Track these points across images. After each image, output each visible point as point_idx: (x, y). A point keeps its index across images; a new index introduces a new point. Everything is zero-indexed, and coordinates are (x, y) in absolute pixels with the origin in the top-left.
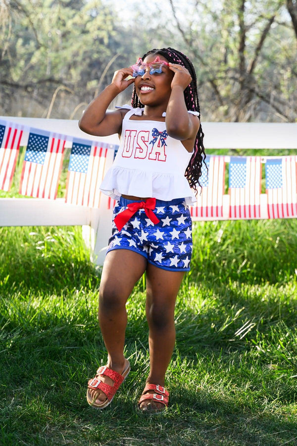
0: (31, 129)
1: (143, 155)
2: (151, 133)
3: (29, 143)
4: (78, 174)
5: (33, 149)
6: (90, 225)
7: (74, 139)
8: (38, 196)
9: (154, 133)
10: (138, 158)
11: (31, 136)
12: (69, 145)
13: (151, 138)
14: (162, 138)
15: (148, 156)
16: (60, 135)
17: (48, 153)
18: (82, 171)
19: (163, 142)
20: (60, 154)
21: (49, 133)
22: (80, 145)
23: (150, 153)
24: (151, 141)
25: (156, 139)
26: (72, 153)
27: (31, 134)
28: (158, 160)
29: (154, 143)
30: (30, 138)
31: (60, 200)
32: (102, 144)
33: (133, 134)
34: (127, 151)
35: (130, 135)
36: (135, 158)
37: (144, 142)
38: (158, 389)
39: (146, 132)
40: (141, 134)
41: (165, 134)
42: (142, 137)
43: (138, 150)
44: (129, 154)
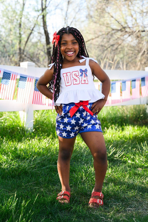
0: (4, 70)
1: (78, 82)
2: (79, 72)
3: (3, 76)
4: (21, 89)
5: (5, 78)
6: (24, 111)
7: (21, 74)
8: (6, 99)
9: (81, 71)
11: (4, 73)
12: (18, 77)
13: (80, 74)
16: (15, 73)
17: (10, 80)
18: (23, 88)
19: (86, 75)
20: (15, 81)
21: (11, 72)
22: (23, 77)
23: (81, 81)
24: (81, 75)
25: (82, 74)
26: (20, 80)
27: (4, 72)
28: (86, 84)
29: (82, 76)
30: (4, 74)
31: (15, 101)
32: (31, 77)
33: (69, 74)
34: (68, 83)
35: (67, 75)
36: (74, 84)
37: (76, 76)
38: (101, 196)
39: (76, 71)
40: (74, 73)
41: (86, 71)
42: (74, 74)
43: (74, 81)
44: (70, 84)
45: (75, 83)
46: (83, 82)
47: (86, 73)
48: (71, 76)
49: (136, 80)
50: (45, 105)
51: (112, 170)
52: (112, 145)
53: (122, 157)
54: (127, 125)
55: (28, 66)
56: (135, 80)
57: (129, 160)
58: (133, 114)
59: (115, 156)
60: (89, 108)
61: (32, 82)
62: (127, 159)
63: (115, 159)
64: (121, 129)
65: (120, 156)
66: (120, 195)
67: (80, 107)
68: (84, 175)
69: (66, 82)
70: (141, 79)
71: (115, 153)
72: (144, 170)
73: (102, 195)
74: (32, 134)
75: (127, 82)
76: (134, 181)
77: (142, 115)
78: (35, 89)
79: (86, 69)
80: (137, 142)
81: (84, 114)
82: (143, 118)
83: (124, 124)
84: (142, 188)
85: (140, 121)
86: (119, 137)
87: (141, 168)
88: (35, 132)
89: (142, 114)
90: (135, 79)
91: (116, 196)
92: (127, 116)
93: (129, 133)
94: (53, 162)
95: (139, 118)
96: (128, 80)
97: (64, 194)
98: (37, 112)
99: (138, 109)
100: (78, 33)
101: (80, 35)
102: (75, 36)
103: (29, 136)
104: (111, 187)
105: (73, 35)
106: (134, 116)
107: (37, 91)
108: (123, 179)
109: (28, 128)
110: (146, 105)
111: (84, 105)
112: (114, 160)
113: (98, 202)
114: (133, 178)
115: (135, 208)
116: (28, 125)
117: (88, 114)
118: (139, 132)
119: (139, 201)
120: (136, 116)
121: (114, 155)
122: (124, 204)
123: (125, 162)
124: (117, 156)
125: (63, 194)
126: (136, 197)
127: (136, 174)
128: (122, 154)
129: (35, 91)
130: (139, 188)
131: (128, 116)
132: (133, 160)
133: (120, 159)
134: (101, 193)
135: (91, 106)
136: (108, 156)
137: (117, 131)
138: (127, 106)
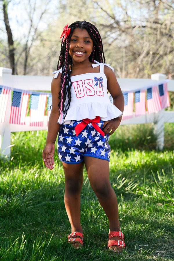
1: (93, 93)
2: (94, 80)
9: (95, 79)
10: (90, 95)
13: (95, 83)
14: (100, 82)
15: (96, 93)
19: (102, 84)
23: (97, 92)
24: (95, 85)
25: (97, 83)
28: (101, 96)
29: (97, 85)
32: (8, 88)
33: (80, 83)
34: (79, 94)
35: (78, 84)
36: (87, 96)
37: (90, 85)
38: (120, 236)
39: (89, 80)
40: (86, 82)
41: (101, 79)
42: (88, 83)
43: (88, 91)
44: (82, 95)
45: (89, 94)
46: (98, 93)
47: (101, 83)
48: (83, 85)
49: (141, 92)
50: (24, 125)
51: (126, 206)
52: (121, 175)
53: (134, 190)
54: (132, 149)
55: (3, 73)
56: (139, 92)
57: (144, 194)
58: (137, 136)
59: (126, 189)
60: (100, 127)
61: (9, 94)
62: (142, 192)
63: (127, 192)
64: (124, 155)
65: (133, 188)
66: (144, 236)
67: (89, 124)
68: (93, 213)
69: (77, 92)
70: (146, 90)
71: (125, 186)
72: (166, 205)
73: (121, 234)
74: (11, 163)
75: (129, 94)
76: (156, 218)
77: (149, 138)
78: (12, 104)
79: (101, 77)
80: (152, 171)
81: (93, 133)
82: (149, 141)
83: (128, 149)
84: (169, 227)
85: (145, 145)
86: (124, 165)
87: (161, 203)
88: (14, 161)
89: (148, 136)
90: (138, 90)
91: (139, 237)
92: (128, 139)
93: (136, 161)
94: (49, 197)
95: (144, 141)
96: (130, 92)
97: (76, 236)
98: (13, 135)
99: (142, 129)
100: (94, 31)
101: (97, 33)
102: (90, 33)
103: (7, 166)
104: (131, 226)
105: (88, 31)
106: (138, 138)
107: (15, 106)
108: (142, 217)
109: (5, 156)
110: (153, 124)
111: (94, 123)
112: (125, 194)
113: (119, 244)
114: (155, 215)
115: (166, 250)
116: (4, 151)
117: (99, 134)
118: (148, 158)
119: (169, 242)
120: (141, 139)
121: (124, 188)
122: (152, 246)
123: (139, 196)
124: (129, 189)
125: (74, 236)
126: (164, 238)
127: (157, 211)
128: (136, 186)
129: (12, 106)
130: (166, 227)
131: (131, 138)
132: (150, 193)
133: (133, 192)
134: (120, 232)
135: (102, 124)
136: (117, 189)
137: (120, 158)
138: (127, 126)
